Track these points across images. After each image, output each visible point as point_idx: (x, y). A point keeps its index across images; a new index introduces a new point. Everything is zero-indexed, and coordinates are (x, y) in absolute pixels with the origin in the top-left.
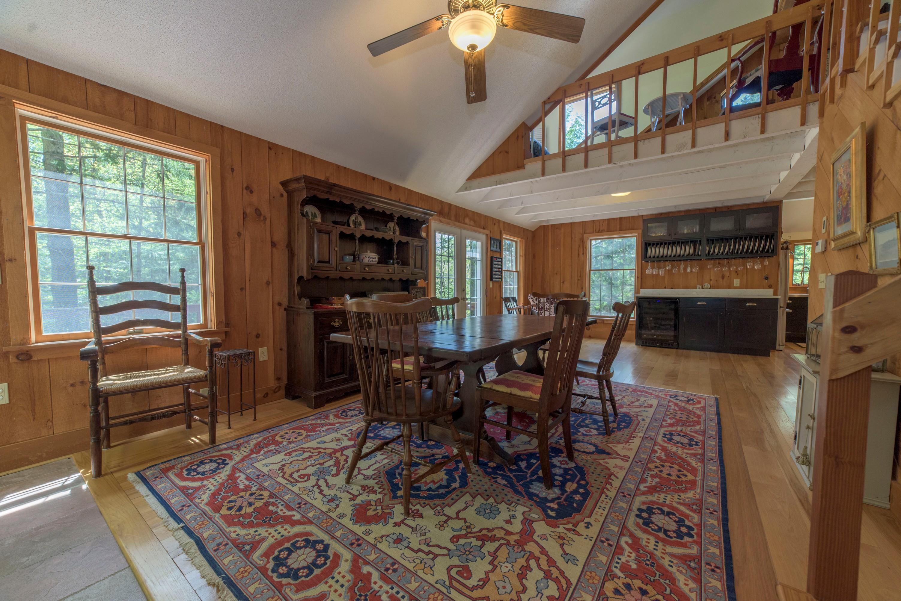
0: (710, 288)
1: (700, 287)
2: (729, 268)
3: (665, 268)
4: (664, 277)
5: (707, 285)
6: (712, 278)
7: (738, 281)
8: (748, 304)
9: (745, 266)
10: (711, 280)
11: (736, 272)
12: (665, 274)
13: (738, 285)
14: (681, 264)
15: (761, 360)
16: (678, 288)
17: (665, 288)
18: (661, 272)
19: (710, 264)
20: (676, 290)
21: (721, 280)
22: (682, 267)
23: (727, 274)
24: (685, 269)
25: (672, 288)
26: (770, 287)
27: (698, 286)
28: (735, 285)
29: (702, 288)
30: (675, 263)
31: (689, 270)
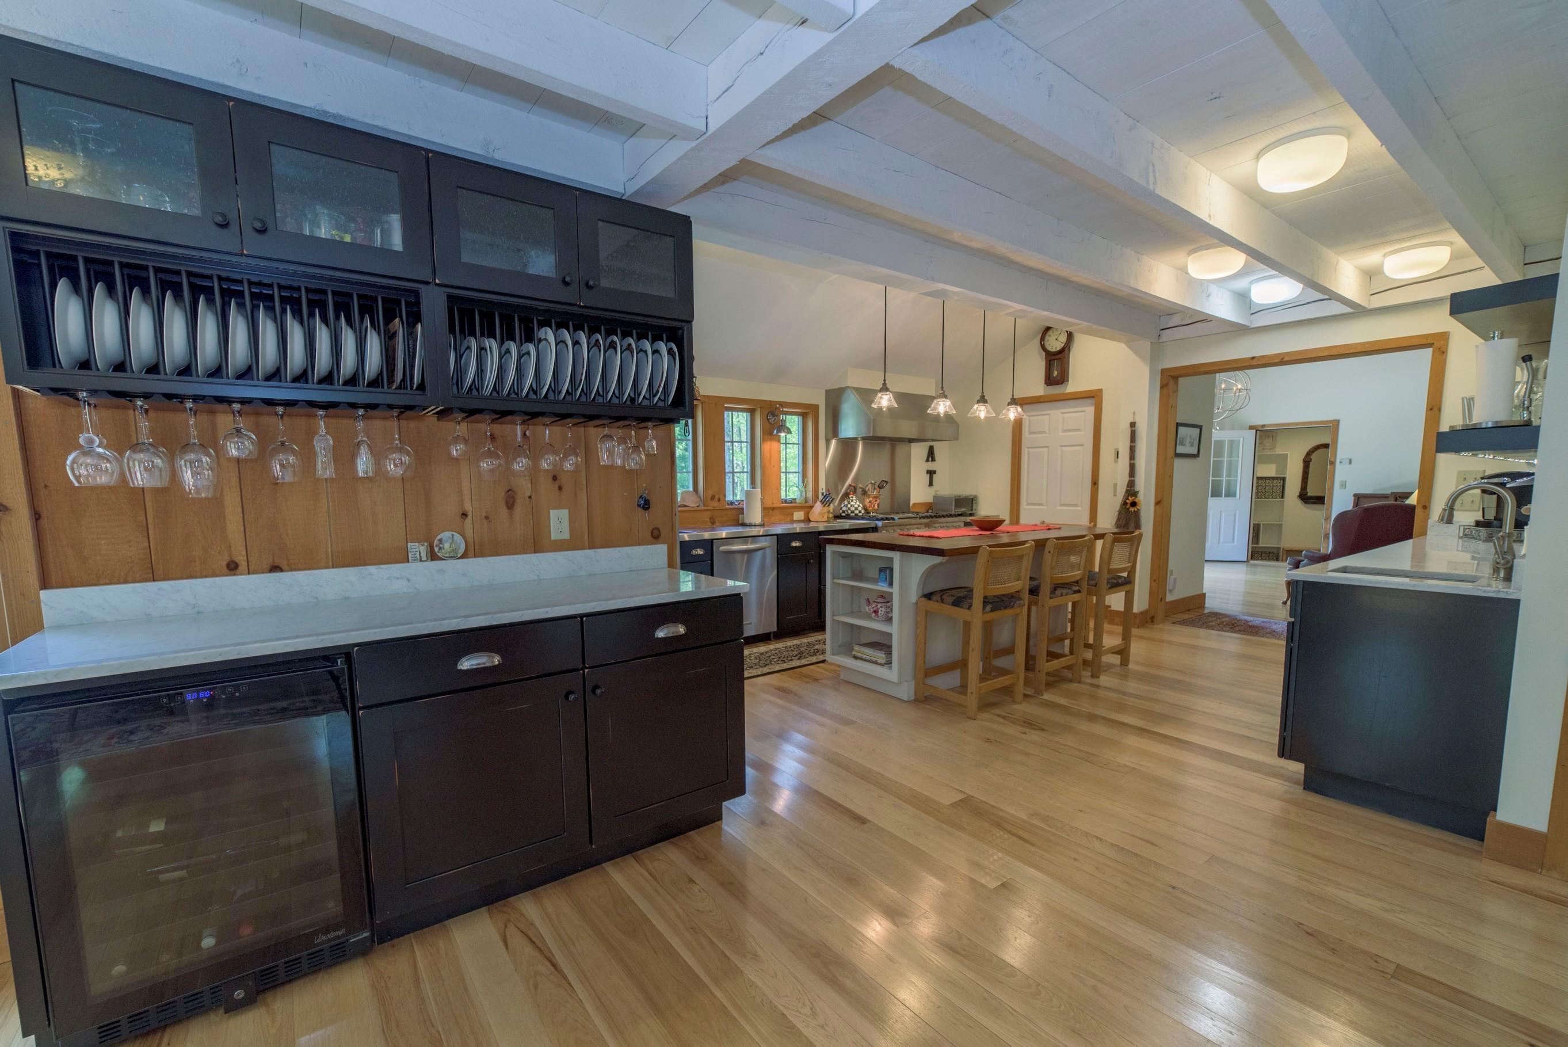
0: (464, 556)
1: (423, 549)
2: (535, 459)
3: (220, 452)
4: (216, 503)
5: (450, 540)
6: (468, 507)
7: (564, 513)
8: (660, 634)
9: (589, 454)
10: (464, 515)
11: (555, 478)
12: (218, 486)
13: (566, 535)
14: (312, 433)
15: (699, 838)
16: (310, 564)
17: (233, 568)
18: (188, 476)
19: (457, 440)
20: (300, 576)
21: (504, 511)
22: (323, 443)
23: (524, 487)
24: (344, 457)
25: (275, 568)
26: (656, 536)
27: (416, 548)
28: (554, 536)
29: (433, 556)
30: (278, 424)
31: (363, 464)
